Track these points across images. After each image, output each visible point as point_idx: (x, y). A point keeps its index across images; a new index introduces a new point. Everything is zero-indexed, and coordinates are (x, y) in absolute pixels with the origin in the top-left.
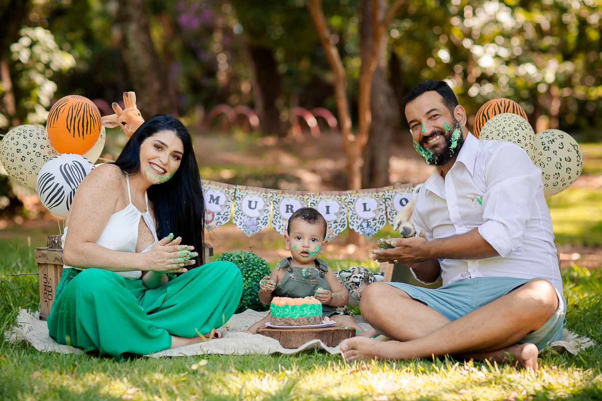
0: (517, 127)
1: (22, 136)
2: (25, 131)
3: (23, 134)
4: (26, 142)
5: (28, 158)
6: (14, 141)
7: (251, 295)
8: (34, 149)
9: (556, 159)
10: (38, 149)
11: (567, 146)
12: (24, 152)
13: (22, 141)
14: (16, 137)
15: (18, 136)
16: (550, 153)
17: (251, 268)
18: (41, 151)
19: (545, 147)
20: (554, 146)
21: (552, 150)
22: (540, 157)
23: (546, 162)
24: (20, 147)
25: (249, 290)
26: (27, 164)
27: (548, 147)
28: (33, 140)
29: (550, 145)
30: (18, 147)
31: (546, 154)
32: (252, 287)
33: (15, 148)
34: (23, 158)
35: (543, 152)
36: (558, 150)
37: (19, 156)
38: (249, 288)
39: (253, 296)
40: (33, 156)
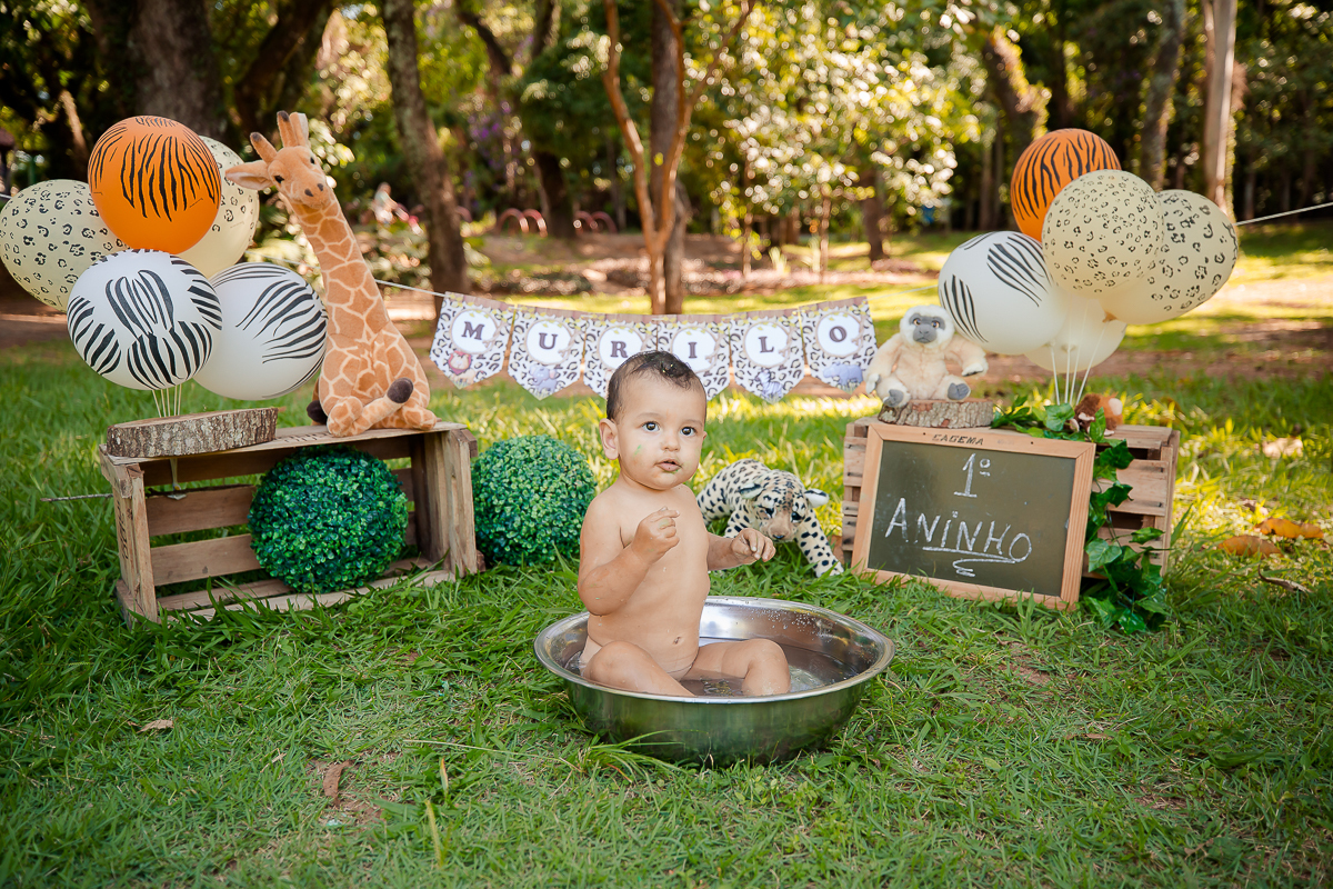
0: (1142, 205)
1: (37, 206)
2: (45, 196)
3: (39, 202)
4: (44, 220)
5: (52, 258)
6: (18, 218)
7: (551, 526)
8: (66, 238)
9: (1196, 259)
10: (76, 237)
11: (1219, 231)
12: (41, 244)
13: (35, 217)
14: (23, 207)
15: (28, 205)
16: (1185, 248)
17: (548, 474)
18: (84, 242)
19: (1175, 235)
20: (1195, 233)
21: (1190, 240)
22: (1163, 255)
23: (1176, 265)
24: (31, 231)
25: (547, 518)
26: (51, 270)
27: (1183, 235)
28: (64, 216)
29: (1186, 231)
30: (28, 232)
31: (1178, 249)
32: (554, 512)
33: (21, 233)
34: (41, 258)
35: (1171, 245)
36: (1204, 241)
37: (32, 251)
38: (547, 514)
39: (556, 529)
40: (63, 252)
